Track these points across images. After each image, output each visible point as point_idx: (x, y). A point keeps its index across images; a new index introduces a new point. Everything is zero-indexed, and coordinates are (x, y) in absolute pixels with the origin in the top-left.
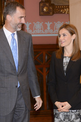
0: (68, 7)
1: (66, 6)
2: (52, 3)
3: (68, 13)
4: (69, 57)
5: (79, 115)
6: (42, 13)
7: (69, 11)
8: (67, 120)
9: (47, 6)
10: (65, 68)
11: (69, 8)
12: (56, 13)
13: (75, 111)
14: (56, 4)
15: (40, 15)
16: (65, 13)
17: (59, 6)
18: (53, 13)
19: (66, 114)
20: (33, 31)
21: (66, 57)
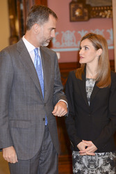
0: (110, 8)
1: (107, 7)
2: (87, 3)
3: (111, 17)
4: (93, 80)
5: (109, 159)
6: (73, 19)
7: (111, 14)
8: (93, 167)
9: (80, 8)
10: (89, 95)
11: (111, 10)
12: (94, 17)
13: (103, 154)
14: (93, 5)
15: (71, 21)
16: (105, 17)
17: (98, 7)
18: (89, 18)
19: (90, 158)
20: (61, 43)
21: (89, 79)
